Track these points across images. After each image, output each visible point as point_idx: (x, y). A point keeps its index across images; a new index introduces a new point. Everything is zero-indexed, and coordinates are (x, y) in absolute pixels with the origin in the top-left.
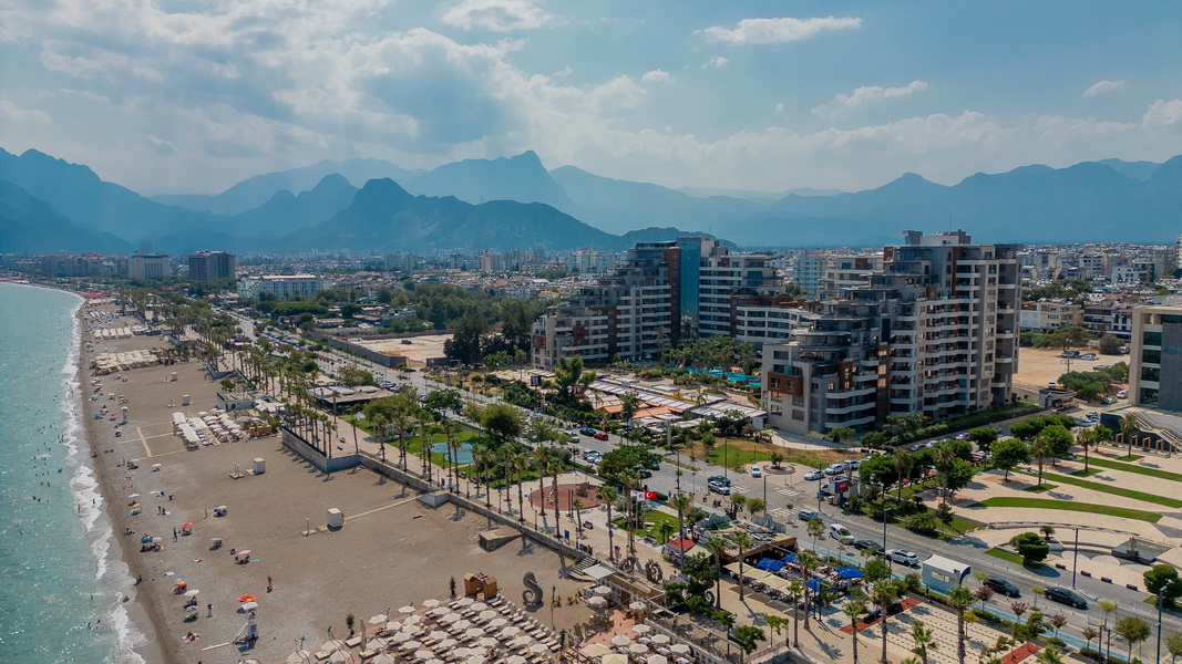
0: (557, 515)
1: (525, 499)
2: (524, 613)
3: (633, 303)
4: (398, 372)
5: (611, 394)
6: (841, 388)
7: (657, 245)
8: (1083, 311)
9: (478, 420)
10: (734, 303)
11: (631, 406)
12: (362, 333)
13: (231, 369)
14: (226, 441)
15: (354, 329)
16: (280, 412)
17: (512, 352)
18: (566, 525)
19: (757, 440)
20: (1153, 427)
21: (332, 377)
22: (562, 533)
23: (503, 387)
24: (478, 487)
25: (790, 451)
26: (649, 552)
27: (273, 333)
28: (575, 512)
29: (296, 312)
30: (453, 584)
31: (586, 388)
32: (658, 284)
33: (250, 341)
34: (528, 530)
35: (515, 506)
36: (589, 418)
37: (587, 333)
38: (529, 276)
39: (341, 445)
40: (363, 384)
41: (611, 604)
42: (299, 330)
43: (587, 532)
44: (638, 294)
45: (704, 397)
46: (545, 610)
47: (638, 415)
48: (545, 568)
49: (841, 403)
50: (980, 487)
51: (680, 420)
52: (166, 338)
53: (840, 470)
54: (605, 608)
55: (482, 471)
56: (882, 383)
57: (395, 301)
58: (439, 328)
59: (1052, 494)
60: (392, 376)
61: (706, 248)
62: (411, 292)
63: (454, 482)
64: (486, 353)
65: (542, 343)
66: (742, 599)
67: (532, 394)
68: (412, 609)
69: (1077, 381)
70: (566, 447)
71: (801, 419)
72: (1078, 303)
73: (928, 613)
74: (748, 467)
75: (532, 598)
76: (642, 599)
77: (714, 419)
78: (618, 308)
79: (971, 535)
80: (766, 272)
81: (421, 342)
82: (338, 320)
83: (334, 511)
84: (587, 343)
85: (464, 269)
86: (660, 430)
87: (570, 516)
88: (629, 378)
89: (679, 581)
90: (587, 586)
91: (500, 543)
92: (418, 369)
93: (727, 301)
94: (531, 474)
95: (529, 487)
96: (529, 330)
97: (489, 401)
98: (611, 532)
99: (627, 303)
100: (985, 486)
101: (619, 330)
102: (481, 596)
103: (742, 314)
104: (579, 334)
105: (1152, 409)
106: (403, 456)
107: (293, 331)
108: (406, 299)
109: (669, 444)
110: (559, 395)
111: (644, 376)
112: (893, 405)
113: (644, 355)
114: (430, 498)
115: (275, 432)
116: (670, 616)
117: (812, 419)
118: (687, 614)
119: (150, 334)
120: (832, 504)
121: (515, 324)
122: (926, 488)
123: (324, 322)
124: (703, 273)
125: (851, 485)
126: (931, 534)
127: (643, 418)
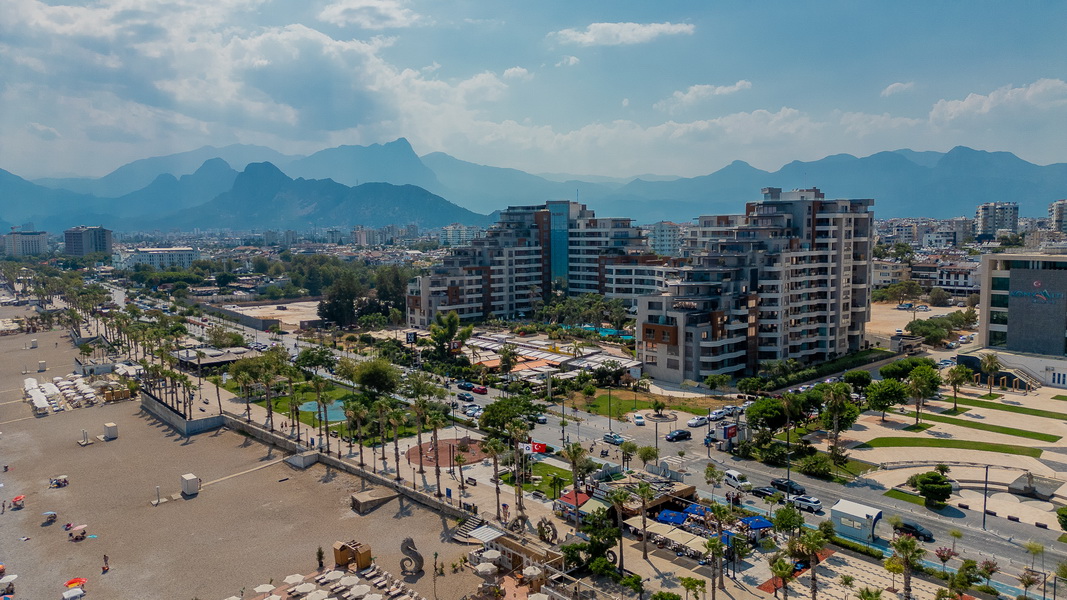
0: (438, 473)
1: (403, 458)
2: (402, 584)
3: (506, 263)
4: (271, 335)
5: (488, 349)
6: (714, 337)
7: (528, 208)
8: (910, 269)
9: (350, 377)
10: (603, 262)
11: (509, 360)
12: (237, 300)
13: (94, 335)
14: (78, 406)
15: (229, 297)
16: (140, 375)
17: (386, 313)
18: (447, 482)
19: (635, 389)
20: (1008, 368)
21: (201, 340)
22: (444, 492)
23: (378, 346)
24: (351, 446)
25: (671, 399)
26: (540, 510)
27: (145, 301)
28: (457, 469)
29: (170, 280)
30: (320, 555)
31: (462, 344)
32: (529, 245)
33: (118, 308)
34: (406, 490)
35: (391, 464)
36: (467, 373)
37: (462, 292)
38: (403, 248)
39: (204, 406)
40: (233, 346)
41: (502, 570)
42: (172, 298)
43: (470, 489)
44: (510, 255)
45: (581, 350)
46: (426, 580)
47: (516, 368)
48: (425, 531)
49: (714, 351)
50: (861, 428)
51: (557, 372)
52: (34, 308)
53: (721, 415)
54: (494, 574)
55: (356, 428)
56: (752, 332)
57: (271, 270)
58: (314, 294)
59: (930, 433)
60: (264, 338)
61: (574, 212)
62: (287, 263)
63: (324, 441)
64: (361, 314)
65: (416, 303)
66: (645, 557)
67: (408, 351)
68: (271, 587)
69: (924, 328)
70: (444, 402)
71: (677, 367)
72: (906, 262)
73: (846, 564)
74: (630, 415)
75: (411, 566)
76: (536, 563)
77: (592, 370)
78: (492, 268)
79: (865, 476)
80: (632, 233)
81: (297, 307)
82: (213, 288)
83: (189, 477)
84: (461, 302)
85: (340, 243)
86: (540, 382)
87: (451, 472)
88: (504, 335)
89: (579, 541)
90: (473, 551)
91: (375, 505)
92: (291, 332)
93: (595, 261)
94: (408, 430)
95: (406, 444)
96: (404, 291)
97: (364, 359)
98: (498, 489)
99: (500, 263)
100: (866, 427)
101: (493, 290)
102: (353, 567)
103: (610, 272)
104: (454, 294)
105: (1003, 350)
106: (270, 415)
107: (167, 299)
108: (282, 268)
109: (549, 395)
110: (435, 352)
111: (519, 332)
112: (761, 353)
113: (517, 314)
114: (298, 460)
115: (134, 395)
116: (569, 582)
117: (687, 367)
118: (588, 579)
119: (17, 305)
120: (720, 450)
121: (390, 285)
122: (810, 431)
123: (199, 290)
124: (572, 235)
125: (739, 430)
126: (825, 477)
127: (522, 371)
